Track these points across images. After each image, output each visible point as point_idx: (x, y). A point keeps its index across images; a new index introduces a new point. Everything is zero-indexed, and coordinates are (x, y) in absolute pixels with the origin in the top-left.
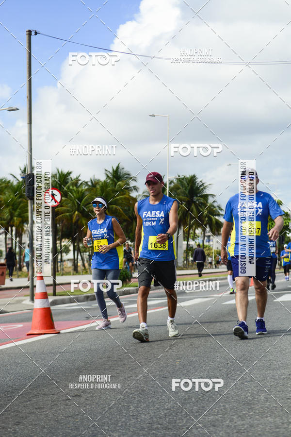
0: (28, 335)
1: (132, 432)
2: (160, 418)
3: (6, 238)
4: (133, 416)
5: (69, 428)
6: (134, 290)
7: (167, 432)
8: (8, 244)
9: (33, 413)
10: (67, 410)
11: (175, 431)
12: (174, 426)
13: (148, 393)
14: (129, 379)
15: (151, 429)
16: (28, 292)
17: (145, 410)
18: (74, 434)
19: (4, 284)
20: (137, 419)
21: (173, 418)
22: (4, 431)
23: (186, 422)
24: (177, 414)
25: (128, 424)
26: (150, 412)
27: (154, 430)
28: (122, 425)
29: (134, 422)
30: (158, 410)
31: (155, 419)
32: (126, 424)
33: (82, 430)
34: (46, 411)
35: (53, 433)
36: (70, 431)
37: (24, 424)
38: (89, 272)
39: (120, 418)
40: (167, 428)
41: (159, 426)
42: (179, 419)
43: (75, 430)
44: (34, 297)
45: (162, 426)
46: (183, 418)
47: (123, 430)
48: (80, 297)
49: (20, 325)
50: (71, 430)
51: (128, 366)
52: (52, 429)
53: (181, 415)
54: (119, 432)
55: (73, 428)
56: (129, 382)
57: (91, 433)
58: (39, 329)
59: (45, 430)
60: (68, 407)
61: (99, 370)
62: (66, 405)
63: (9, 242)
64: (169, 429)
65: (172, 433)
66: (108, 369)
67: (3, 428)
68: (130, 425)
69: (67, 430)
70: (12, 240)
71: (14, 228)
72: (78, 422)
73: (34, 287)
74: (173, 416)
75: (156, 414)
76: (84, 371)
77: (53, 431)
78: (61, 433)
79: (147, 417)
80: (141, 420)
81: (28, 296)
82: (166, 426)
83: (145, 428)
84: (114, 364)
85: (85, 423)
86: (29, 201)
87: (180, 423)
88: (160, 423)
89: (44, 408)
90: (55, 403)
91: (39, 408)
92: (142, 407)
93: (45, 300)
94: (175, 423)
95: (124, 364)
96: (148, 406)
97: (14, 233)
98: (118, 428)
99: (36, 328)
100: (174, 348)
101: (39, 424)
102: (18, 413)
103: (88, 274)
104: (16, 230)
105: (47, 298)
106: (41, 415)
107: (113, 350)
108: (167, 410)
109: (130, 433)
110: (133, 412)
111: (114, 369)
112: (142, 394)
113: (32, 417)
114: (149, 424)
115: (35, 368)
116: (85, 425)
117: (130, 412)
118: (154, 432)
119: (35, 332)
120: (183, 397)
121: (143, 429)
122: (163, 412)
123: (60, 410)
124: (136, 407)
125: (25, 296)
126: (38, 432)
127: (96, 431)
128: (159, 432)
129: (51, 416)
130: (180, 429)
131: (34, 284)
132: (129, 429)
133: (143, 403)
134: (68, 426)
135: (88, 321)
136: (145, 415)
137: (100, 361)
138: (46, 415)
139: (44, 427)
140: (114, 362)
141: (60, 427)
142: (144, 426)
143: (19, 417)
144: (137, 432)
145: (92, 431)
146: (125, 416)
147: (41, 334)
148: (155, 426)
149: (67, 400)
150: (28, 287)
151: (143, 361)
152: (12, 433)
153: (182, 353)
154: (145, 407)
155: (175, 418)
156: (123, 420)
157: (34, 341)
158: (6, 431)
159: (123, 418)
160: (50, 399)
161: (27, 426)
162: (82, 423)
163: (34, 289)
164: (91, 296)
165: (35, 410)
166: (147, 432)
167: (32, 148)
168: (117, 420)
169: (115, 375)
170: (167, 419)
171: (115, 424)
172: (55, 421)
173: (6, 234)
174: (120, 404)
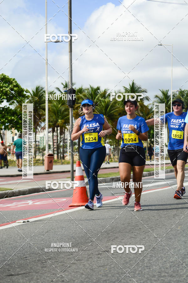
0: (70, 206)
1: (146, 278)
2: (167, 268)
3: (53, 135)
4: (147, 266)
5: (101, 274)
6: (146, 174)
7: (172, 279)
8: (55, 140)
9: (75, 264)
10: (99, 261)
11: (177, 278)
12: (177, 275)
13: (158, 250)
14: (144, 240)
15: (160, 276)
16: (69, 175)
17: (156, 262)
18: (104, 279)
19: (52, 169)
20: (150, 269)
21: (176, 269)
22: (54, 276)
23: (186, 272)
24: (179, 266)
25: (143, 272)
26: (159, 264)
27: (162, 277)
28: (139, 273)
29: (148, 271)
30: (165, 263)
31: (163, 269)
32: (142, 273)
33: (110, 276)
34: (84, 262)
35: (89, 278)
36: (101, 277)
37: (68, 272)
38: (113, 160)
39: (137, 268)
40: (171, 276)
41: (166, 274)
42: (181, 270)
43: (105, 276)
44: (74, 179)
45: (168, 274)
46: (184, 269)
47: (140, 276)
48: (107, 179)
49: (64, 200)
50: (103, 276)
51: (143, 230)
52: (89, 275)
53: (182, 267)
54: (137, 278)
55: (103, 275)
56: (144, 242)
57: (116, 278)
58: (78, 203)
59: (83, 276)
60: (99, 259)
61: (122, 233)
62: (99, 258)
63: (55, 138)
64: (173, 276)
65: (175, 279)
66: (128, 232)
67: (53, 274)
68: (145, 273)
69: (99, 276)
70: (57, 136)
71: (59, 128)
72: (107, 270)
73: (74, 171)
74: (176, 267)
75: (164, 265)
76: (111, 233)
77: (89, 276)
78: (95, 278)
79: (158, 267)
80: (153, 270)
81: (69, 178)
82: (171, 274)
83: (155, 276)
84: (133, 229)
85: (112, 272)
86: (70, 109)
87: (181, 272)
88: (167, 272)
89: (82, 260)
90: (90, 256)
91: (79, 260)
92: (153, 260)
93: (83, 181)
94: (178, 272)
95: (140, 229)
96: (157, 259)
97: (59, 131)
98: (136, 275)
99: (75, 202)
100: (177, 217)
101: (79, 271)
102: (64, 264)
103: (113, 162)
104: (60, 129)
105: (84, 180)
106: (80, 265)
107: (132, 218)
108: (172, 262)
109: (145, 279)
110: (147, 264)
111: (133, 232)
112: (153, 251)
113: (74, 266)
114: (159, 272)
115: (75, 230)
116: (112, 273)
117: (144, 264)
118: (162, 278)
119: (75, 205)
120: (183, 253)
121: (154, 276)
122: (169, 264)
123: (94, 261)
124: (149, 260)
125: (67, 178)
126: (78, 277)
127: (120, 277)
128: (166, 279)
129: (88, 266)
130: (181, 276)
131: (74, 169)
132: (144, 276)
133: (154, 257)
134: (100, 273)
135: (114, 197)
136: (156, 266)
137: (123, 226)
138: (84, 265)
139: (83, 274)
140: (133, 227)
141: (94, 274)
142: (155, 274)
143: (65, 266)
144: (150, 278)
145: (118, 277)
146: (141, 267)
147: (80, 206)
148: (163, 274)
149: (99, 254)
150: (69, 171)
151: (154, 226)
152: (60, 278)
153: (182, 221)
154: (155, 260)
155: (178, 268)
156: (140, 269)
157: (74, 211)
158: (55, 276)
159: (139, 268)
160: (87, 253)
161: (70, 273)
162: (110, 271)
163: (74, 172)
164: (115, 178)
165: (76, 262)
166: (157, 278)
167: (72, 70)
168: (135, 270)
169: (134, 236)
170: (172, 270)
171: (134, 272)
172: (90, 269)
173: (53, 133)
174: (137, 258)
